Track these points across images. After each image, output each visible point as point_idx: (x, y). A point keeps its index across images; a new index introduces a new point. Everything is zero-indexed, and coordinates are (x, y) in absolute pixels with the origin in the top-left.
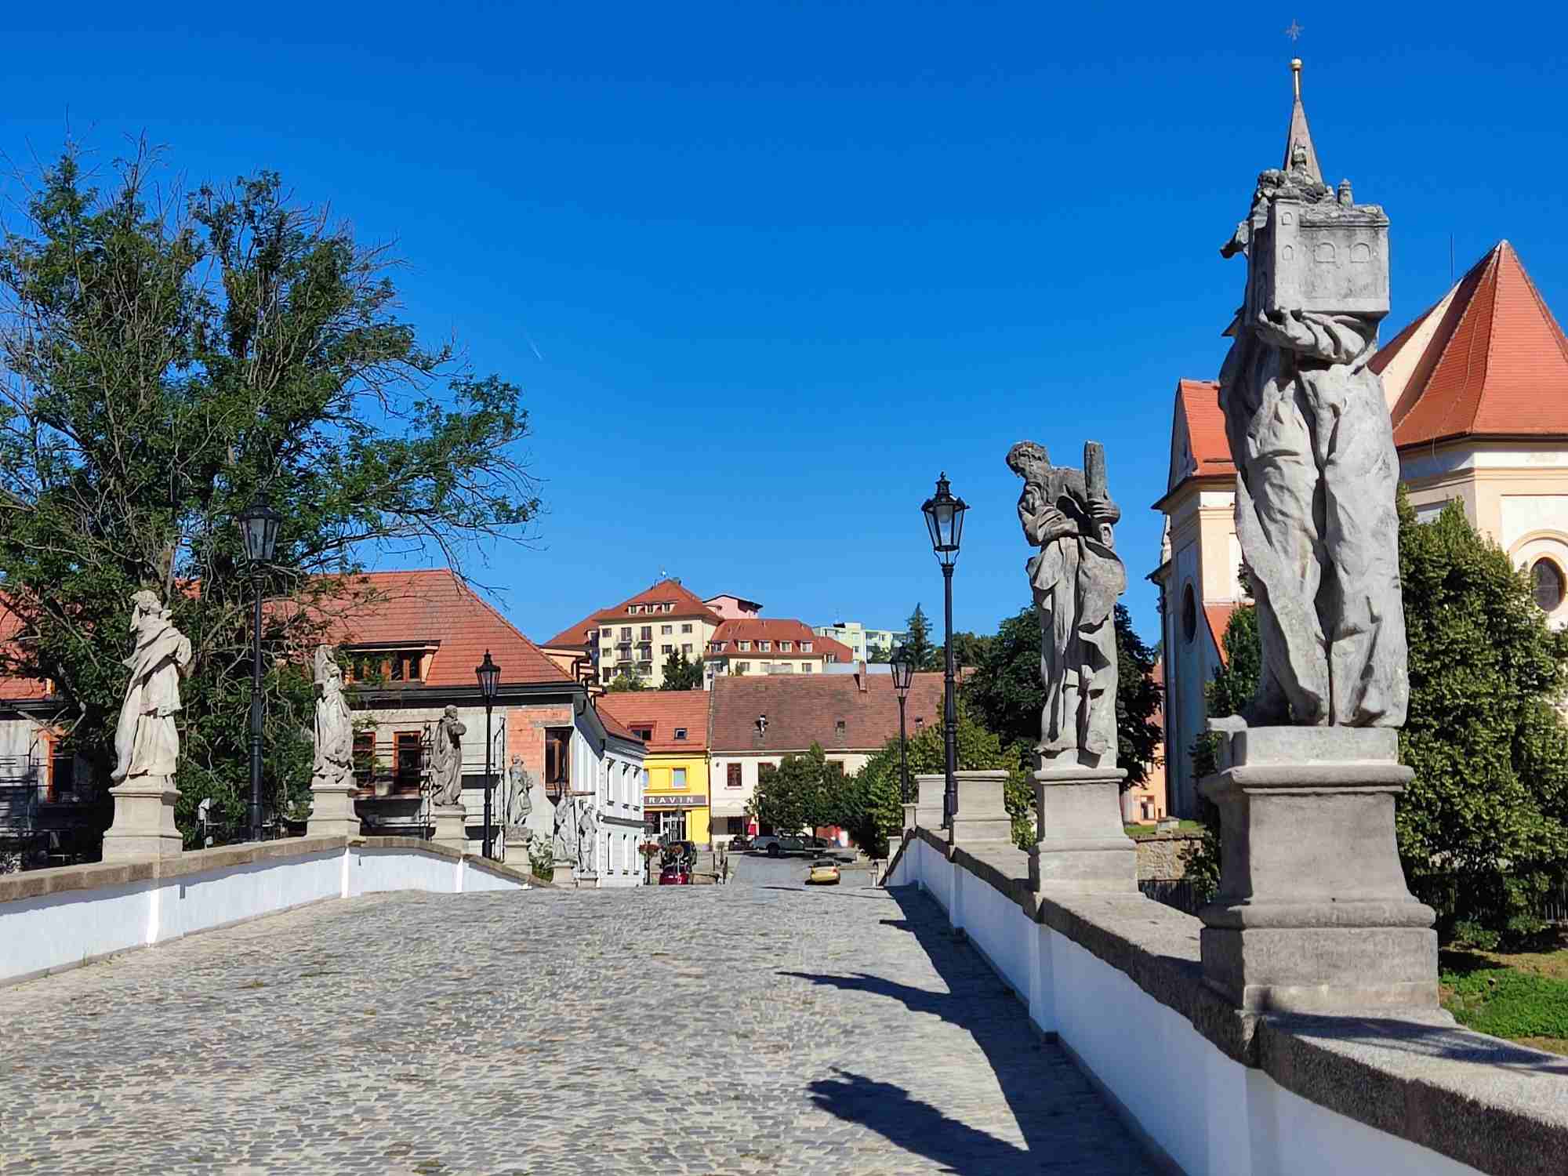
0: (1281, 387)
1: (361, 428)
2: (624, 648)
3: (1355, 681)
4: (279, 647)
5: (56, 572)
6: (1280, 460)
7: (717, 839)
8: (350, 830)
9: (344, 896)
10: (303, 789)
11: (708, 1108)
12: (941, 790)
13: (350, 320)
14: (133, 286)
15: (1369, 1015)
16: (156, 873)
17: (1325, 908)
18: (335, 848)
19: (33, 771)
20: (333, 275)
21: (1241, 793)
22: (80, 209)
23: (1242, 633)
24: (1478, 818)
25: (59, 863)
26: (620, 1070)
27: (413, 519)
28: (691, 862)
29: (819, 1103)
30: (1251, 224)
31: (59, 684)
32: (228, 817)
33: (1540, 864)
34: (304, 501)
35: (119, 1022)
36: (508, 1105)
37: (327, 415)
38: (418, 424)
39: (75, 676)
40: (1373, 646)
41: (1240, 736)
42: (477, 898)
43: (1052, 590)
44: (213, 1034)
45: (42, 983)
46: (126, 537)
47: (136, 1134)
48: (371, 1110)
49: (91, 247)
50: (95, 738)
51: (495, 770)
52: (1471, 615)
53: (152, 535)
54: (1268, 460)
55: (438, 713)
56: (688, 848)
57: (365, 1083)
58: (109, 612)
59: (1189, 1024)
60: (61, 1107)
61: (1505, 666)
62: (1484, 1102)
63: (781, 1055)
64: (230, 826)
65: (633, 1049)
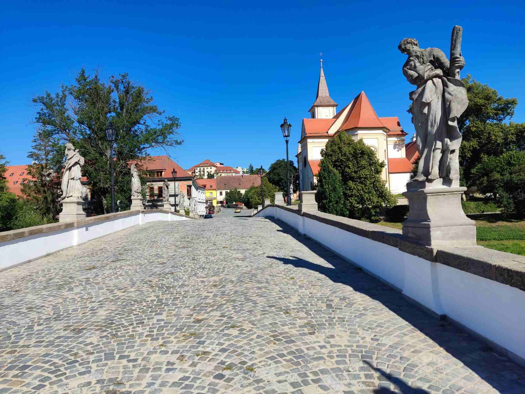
1: (147, 126)
7: (218, 205)
8: (141, 208)
9: (140, 224)
13: (145, 104)
16: (76, 225)
18: (138, 213)
22: (86, 79)
23: (324, 163)
24: (367, 198)
27: (158, 144)
33: (377, 207)
37: (140, 123)
38: (159, 125)
39: (90, 176)
49: (89, 87)
50: (96, 188)
51: (176, 194)
56: (213, 207)
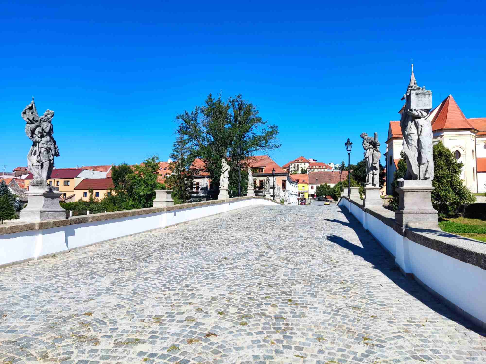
0: (412, 122)
1: (254, 134)
2: (294, 167)
3: (424, 172)
4: (242, 167)
5: (210, 157)
6: (411, 135)
7: (310, 198)
8: (253, 195)
9: (253, 205)
10: (246, 189)
11: (310, 240)
12: (348, 190)
13: (252, 116)
14: (220, 113)
15: (425, 228)
16: (226, 201)
17: (418, 210)
18: (251, 198)
19: (207, 186)
20: (250, 110)
21: (403, 191)
22: (212, 101)
23: (401, 164)
25: (211, 200)
26: (296, 233)
27: (262, 148)
28: (305, 201)
29: (328, 239)
30: (407, 94)
31: (211, 173)
32: (235, 193)
33: (455, 203)
34: (246, 145)
35: (221, 223)
36: (279, 238)
37: (249, 132)
38: (263, 132)
39: (213, 172)
40: (428, 166)
41: (403, 182)
42: (272, 206)
43: (368, 157)
44: (235, 225)
45: (210, 217)
46: (220, 151)
47: (225, 240)
48: (259, 237)
49: (214, 107)
50: (216, 181)
51: (275, 186)
52: (443, 160)
53: (223, 151)
54: (409, 135)
55: (266, 178)
56: (305, 199)
57: (257, 233)
58: (217, 162)
59: (393, 229)
60: (214, 235)
61: (449, 169)
62: (447, 243)
63: (322, 232)
64: (235, 194)
65: (298, 230)
